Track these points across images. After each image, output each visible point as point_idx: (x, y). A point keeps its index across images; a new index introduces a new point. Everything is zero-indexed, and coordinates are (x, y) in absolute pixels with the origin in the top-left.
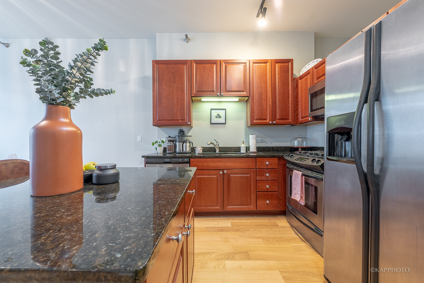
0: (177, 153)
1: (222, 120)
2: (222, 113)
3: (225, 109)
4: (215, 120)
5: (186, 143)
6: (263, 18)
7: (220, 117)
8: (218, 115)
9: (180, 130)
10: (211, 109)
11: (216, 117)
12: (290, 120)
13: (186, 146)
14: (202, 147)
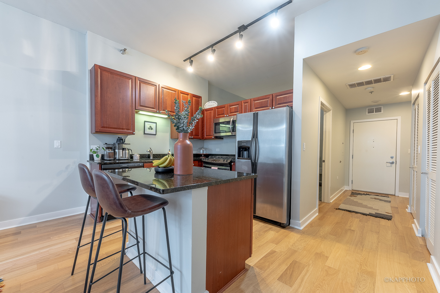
0: (117, 160)
1: (153, 132)
2: (153, 126)
3: (156, 123)
4: (147, 131)
5: (125, 150)
6: (191, 66)
7: (152, 129)
8: (150, 127)
9: (119, 138)
10: (145, 122)
11: (149, 129)
12: (200, 136)
13: (125, 153)
14: (139, 154)
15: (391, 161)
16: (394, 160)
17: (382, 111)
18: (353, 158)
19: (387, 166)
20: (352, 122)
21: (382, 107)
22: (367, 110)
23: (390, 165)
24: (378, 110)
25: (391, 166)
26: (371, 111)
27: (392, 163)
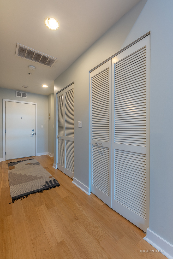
15: (32, 132)
16: (34, 132)
17: (26, 96)
18: (5, 132)
19: (30, 137)
20: (4, 100)
21: (26, 93)
22: (16, 93)
23: (32, 135)
24: (24, 95)
25: (33, 137)
26: (19, 95)
27: (33, 134)
